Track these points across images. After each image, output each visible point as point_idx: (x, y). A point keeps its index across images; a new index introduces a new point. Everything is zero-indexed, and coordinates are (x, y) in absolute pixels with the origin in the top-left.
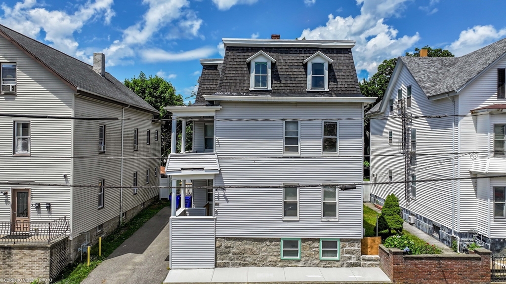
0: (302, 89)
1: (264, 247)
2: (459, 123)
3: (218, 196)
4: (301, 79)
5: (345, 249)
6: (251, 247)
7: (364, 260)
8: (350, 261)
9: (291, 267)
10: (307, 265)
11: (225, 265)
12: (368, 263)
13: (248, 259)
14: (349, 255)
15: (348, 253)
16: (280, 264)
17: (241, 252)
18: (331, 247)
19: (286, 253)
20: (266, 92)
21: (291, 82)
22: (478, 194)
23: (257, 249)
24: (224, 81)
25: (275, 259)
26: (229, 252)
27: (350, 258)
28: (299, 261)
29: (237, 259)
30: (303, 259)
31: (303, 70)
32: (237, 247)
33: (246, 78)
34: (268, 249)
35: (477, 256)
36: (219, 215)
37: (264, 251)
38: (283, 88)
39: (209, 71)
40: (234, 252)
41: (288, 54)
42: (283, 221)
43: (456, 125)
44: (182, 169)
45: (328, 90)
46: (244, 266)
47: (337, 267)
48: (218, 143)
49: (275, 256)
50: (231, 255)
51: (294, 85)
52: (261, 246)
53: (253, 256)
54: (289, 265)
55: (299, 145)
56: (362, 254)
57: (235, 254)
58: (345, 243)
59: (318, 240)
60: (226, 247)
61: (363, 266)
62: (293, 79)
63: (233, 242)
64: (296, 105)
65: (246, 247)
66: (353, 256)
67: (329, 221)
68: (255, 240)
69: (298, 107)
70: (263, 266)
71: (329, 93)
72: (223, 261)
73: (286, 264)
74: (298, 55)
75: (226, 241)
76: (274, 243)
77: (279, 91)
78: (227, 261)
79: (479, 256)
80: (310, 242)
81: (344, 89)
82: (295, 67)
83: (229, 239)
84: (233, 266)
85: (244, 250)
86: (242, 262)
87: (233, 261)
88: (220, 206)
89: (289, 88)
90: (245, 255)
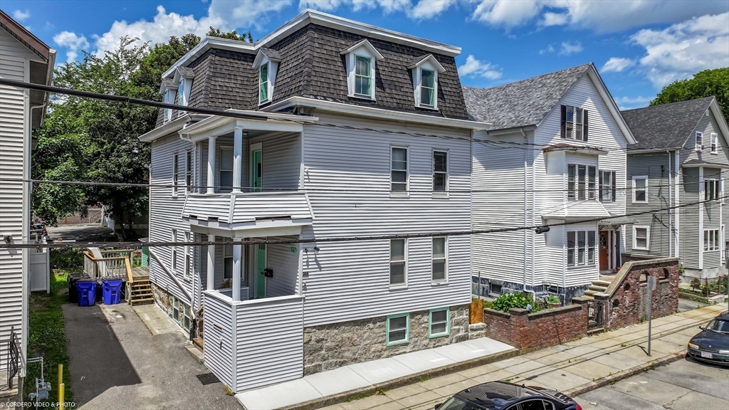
0: (409, 103)
1: (366, 332)
2: (535, 162)
3: (308, 262)
4: (407, 90)
5: (454, 319)
6: (349, 335)
7: (472, 330)
8: (459, 335)
9: (399, 354)
10: (416, 349)
11: (315, 370)
12: (475, 333)
13: (346, 354)
14: (457, 327)
15: (457, 324)
16: (386, 353)
17: (337, 345)
18: (440, 320)
19: (393, 336)
20: (369, 102)
21: (396, 92)
22: (548, 241)
23: (358, 338)
24: (312, 78)
25: (379, 347)
26: (321, 348)
27: (458, 331)
28: (406, 344)
29: (332, 357)
30: (412, 341)
31: (408, 77)
32: (332, 337)
33: (341, 78)
34: (371, 334)
35: (577, 305)
36: (308, 291)
37: (367, 339)
38: (389, 100)
39: (222, 59)
40: (328, 347)
41: (390, 52)
42: (389, 291)
43: (531, 164)
44: (257, 219)
45: (438, 109)
46: (340, 366)
47: (447, 344)
48: (308, 175)
49: (380, 343)
50: (323, 352)
51: (400, 97)
52: (362, 331)
53: (353, 348)
54: (396, 353)
55: (408, 182)
56: (470, 323)
57: (329, 349)
58: (454, 312)
59: (427, 312)
60: (318, 341)
61: (471, 339)
62: (398, 88)
63: (327, 331)
64: (406, 126)
65: (344, 335)
66: (461, 327)
67: (439, 285)
68: (355, 323)
69: (407, 128)
70: (366, 360)
71: (438, 113)
72: (313, 364)
73: (393, 351)
74: (401, 55)
75: (317, 331)
76: (378, 324)
77: (385, 104)
78: (318, 363)
79: (580, 305)
80: (419, 316)
81: (452, 110)
82: (399, 71)
83: (321, 328)
84: (326, 368)
85: (342, 341)
86: (339, 360)
87: (326, 361)
88: (310, 277)
89: (395, 101)
90: (343, 349)
